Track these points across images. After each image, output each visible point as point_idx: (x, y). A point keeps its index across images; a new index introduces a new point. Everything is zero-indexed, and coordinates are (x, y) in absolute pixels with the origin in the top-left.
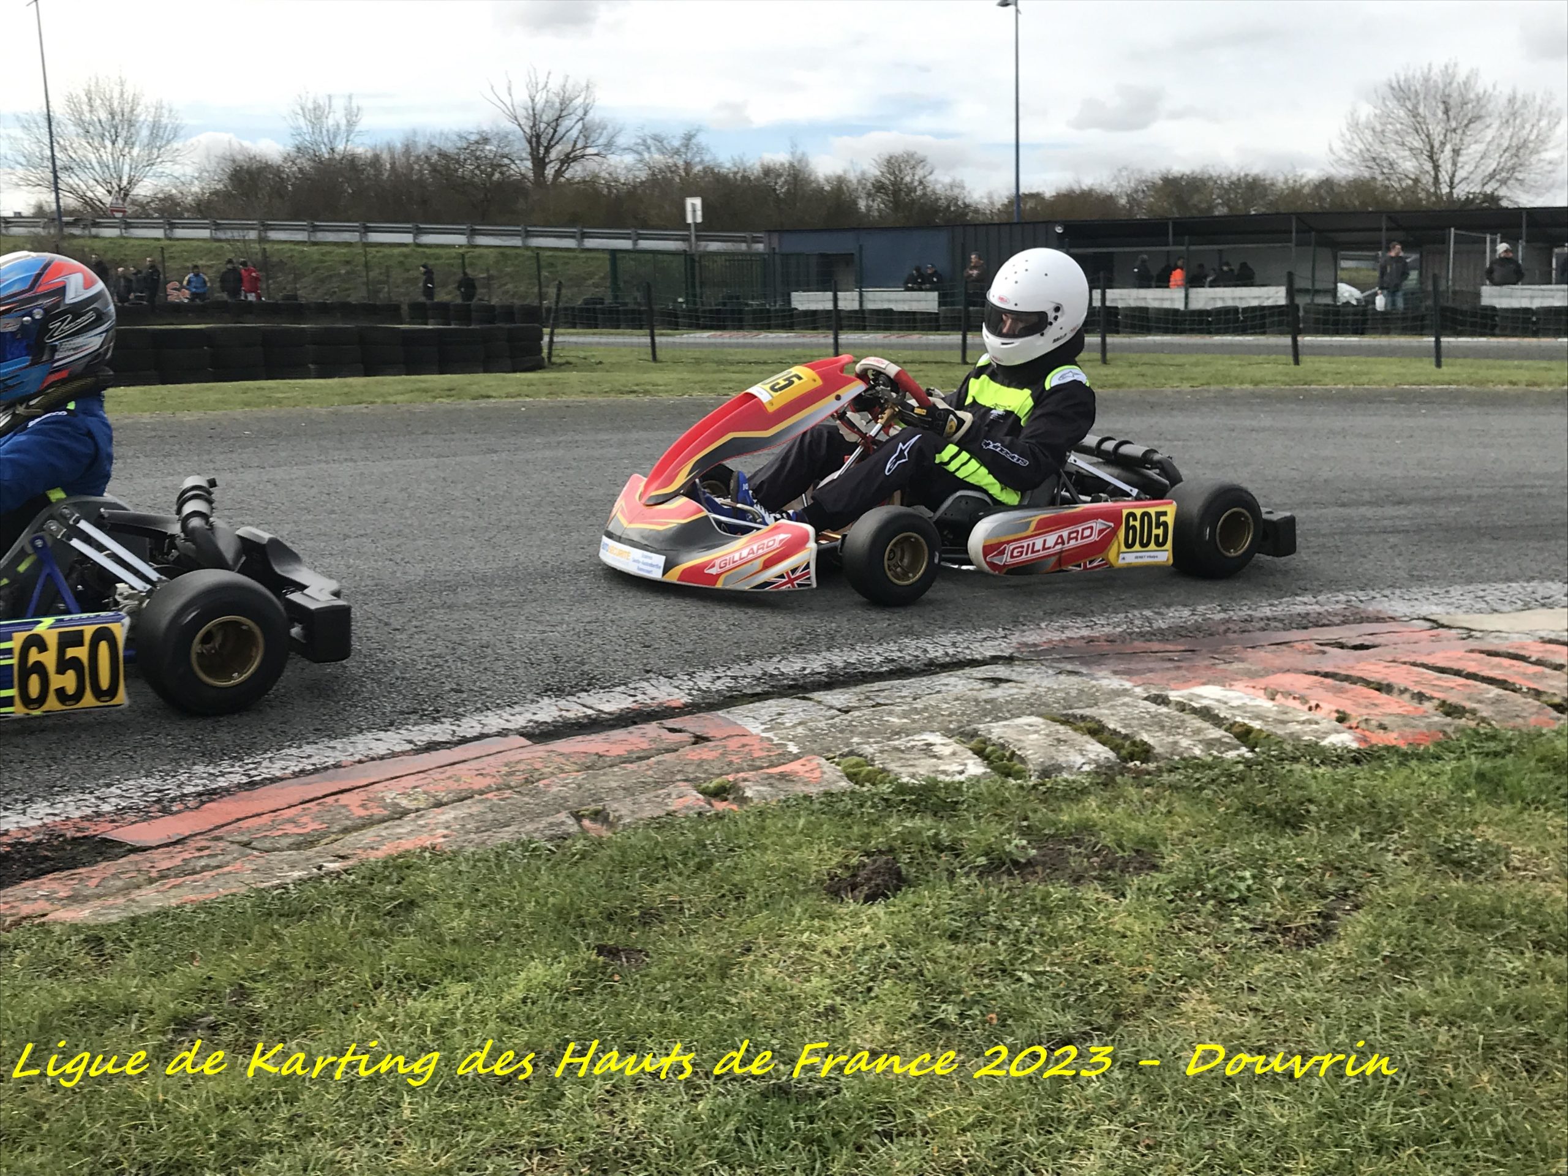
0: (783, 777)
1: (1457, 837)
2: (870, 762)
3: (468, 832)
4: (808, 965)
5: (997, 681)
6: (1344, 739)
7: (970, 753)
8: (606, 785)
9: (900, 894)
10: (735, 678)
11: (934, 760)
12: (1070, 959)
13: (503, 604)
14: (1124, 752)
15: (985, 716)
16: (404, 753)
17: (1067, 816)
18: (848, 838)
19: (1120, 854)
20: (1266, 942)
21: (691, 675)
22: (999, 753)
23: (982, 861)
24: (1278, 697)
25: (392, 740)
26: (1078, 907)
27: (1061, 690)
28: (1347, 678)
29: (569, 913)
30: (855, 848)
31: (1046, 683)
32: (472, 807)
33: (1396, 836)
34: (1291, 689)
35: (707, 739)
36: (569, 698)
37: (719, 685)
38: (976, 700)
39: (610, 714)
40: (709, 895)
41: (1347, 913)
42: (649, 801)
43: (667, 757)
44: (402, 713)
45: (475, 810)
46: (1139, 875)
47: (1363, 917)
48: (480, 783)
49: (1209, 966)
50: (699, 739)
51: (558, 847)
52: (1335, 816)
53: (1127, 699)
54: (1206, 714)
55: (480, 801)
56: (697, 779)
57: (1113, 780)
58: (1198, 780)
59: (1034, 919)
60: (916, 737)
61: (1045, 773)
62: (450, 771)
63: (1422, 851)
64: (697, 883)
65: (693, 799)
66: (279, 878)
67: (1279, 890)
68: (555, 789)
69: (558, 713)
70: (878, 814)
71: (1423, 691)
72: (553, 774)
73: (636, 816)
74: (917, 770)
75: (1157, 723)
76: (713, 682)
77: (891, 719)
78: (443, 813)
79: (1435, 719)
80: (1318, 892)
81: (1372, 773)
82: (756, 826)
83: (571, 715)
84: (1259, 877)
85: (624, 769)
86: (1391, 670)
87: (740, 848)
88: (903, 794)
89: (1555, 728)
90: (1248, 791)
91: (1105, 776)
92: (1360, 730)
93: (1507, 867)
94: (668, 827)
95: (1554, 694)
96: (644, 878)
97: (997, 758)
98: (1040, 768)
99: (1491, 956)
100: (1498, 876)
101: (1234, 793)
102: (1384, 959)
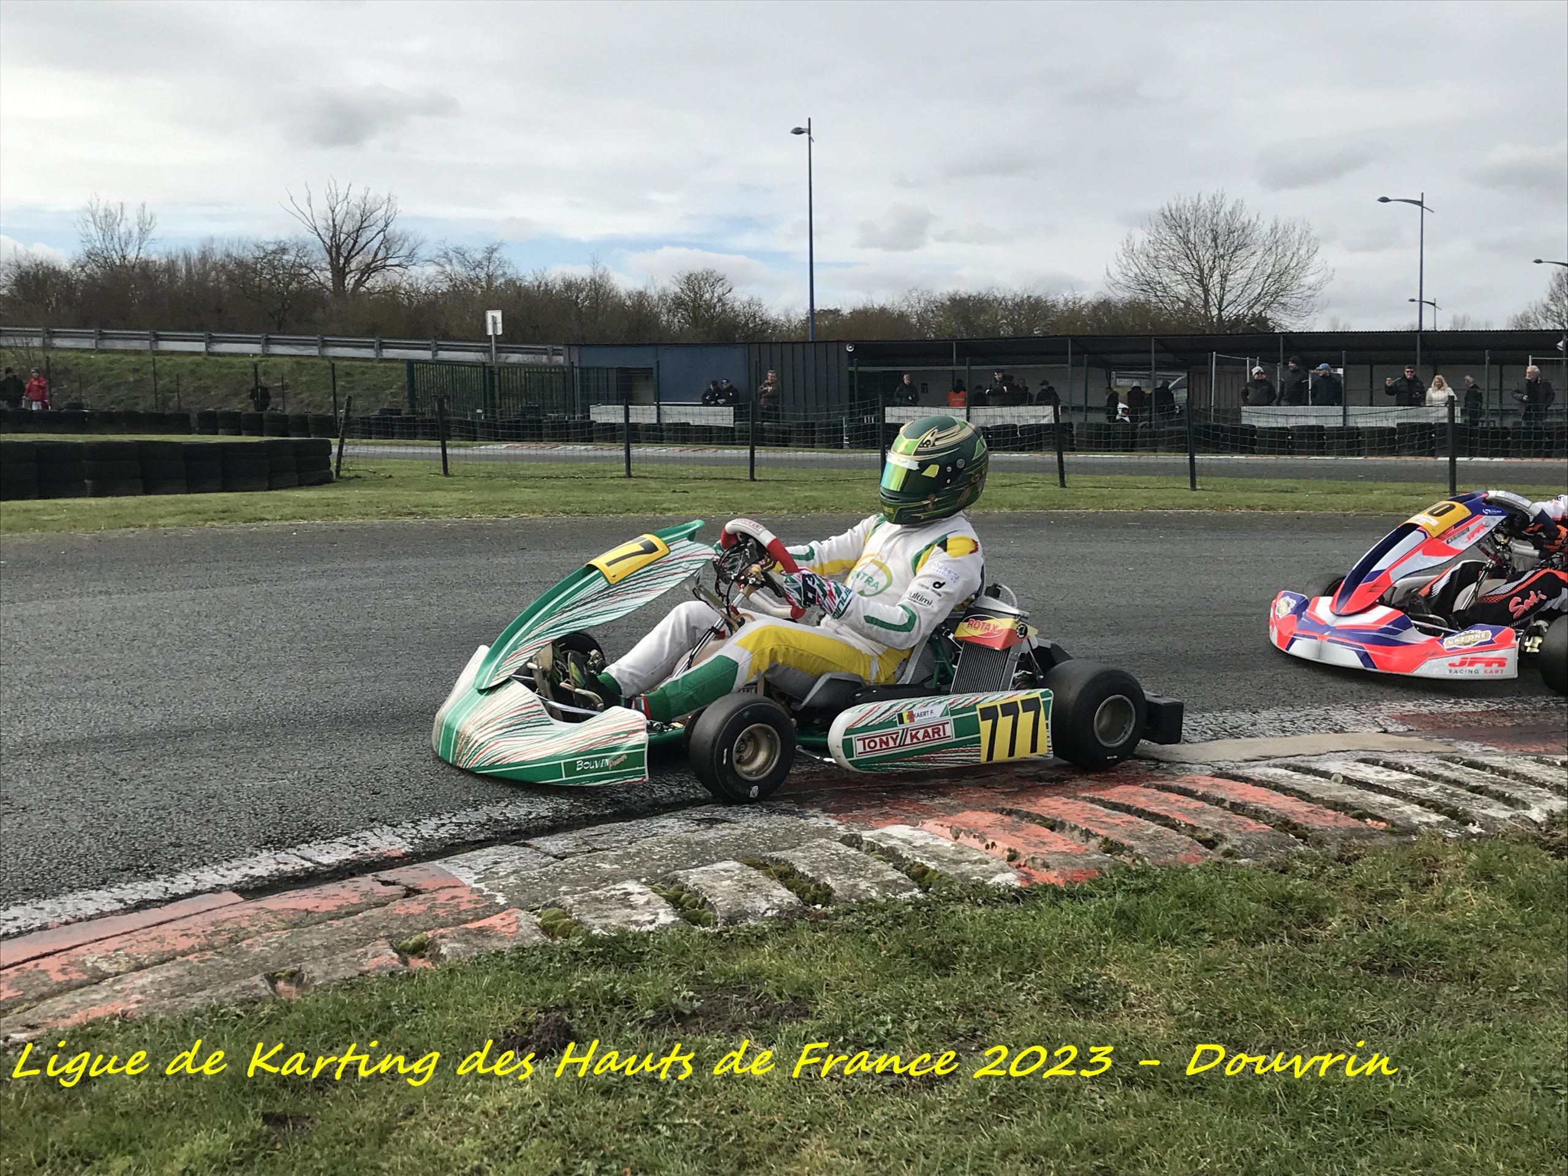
0: (481, 931)
1: (1086, 976)
2: (567, 914)
3: (162, 998)
4: (464, 1126)
5: (712, 822)
6: (1010, 878)
7: (663, 902)
8: (306, 943)
10: (459, 825)
11: (629, 910)
12: (709, 1110)
13: (236, 749)
14: (808, 895)
15: (693, 859)
16: (113, 913)
17: (742, 964)
18: (529, 995)
19: (780, 1001)
20: (891, 1086)
21: (415, 823)
22: (692, 900)
23: (650, 1014)
24: (961, 835)
25: (103, 899)
27: (769, 830)
28: (1029, 817)
30: (535, 1005)
31: (758, 823)
32: (171, 971)
33: (1033, 975)
34: (973, 827)
35: (418, 892)
36: (289, 850)
37: (442, 833)
38: (688, 843)
39: (328, 866)
41: (968, 1054)
42: (345, 961)
43: (375, 912)
44: (116, 870)
45: (173, 973)
46: (790, 1022)
48: (184, 944)
49: (833, 1112)
50: (411, 892)
51: (246, 1011)
52: (983, 957)
53: (823, 841)
54: (891, 855)
55: (181, 964)
56: (400, 935)
57: (791, 925)
58: (869, 922)
60: (617, 887)
61: (731, 920)
62: (155, 932)
63: (1051, 990)
65: (388, 957)
67: (913, 1035)
68: (257, 949)
69: (275, 867)
70: (564, 968)
71: (1090, 828)
72: (258, 933)
73: (329, 977)
74: (610, 920)
75: (844, 866)
76: (436, 830)
77: (603, 865)
78: (141, 977)
79: (1095, 856)
80: (949, 1034)
81: (1025, 912)
82: (443, 985)
83: (288, 868)
84: (898, 1022)
85: (331, 926)
86: (1070, 806)
87: (423, 1008)
88: (592, 947)
89: (1200, 863)
90: (910, 933)
91: (786, 920)
92: (1026, 869)
93: (1124, 1004)
94: (358, 988)
95: (1207, 830)
96: (325, 1042)
97: (690, 905)
98: (726, 915)
99: (1086, 1093)
100: (1115, 1014)
101: (897, 936)
102: (991, 1099)
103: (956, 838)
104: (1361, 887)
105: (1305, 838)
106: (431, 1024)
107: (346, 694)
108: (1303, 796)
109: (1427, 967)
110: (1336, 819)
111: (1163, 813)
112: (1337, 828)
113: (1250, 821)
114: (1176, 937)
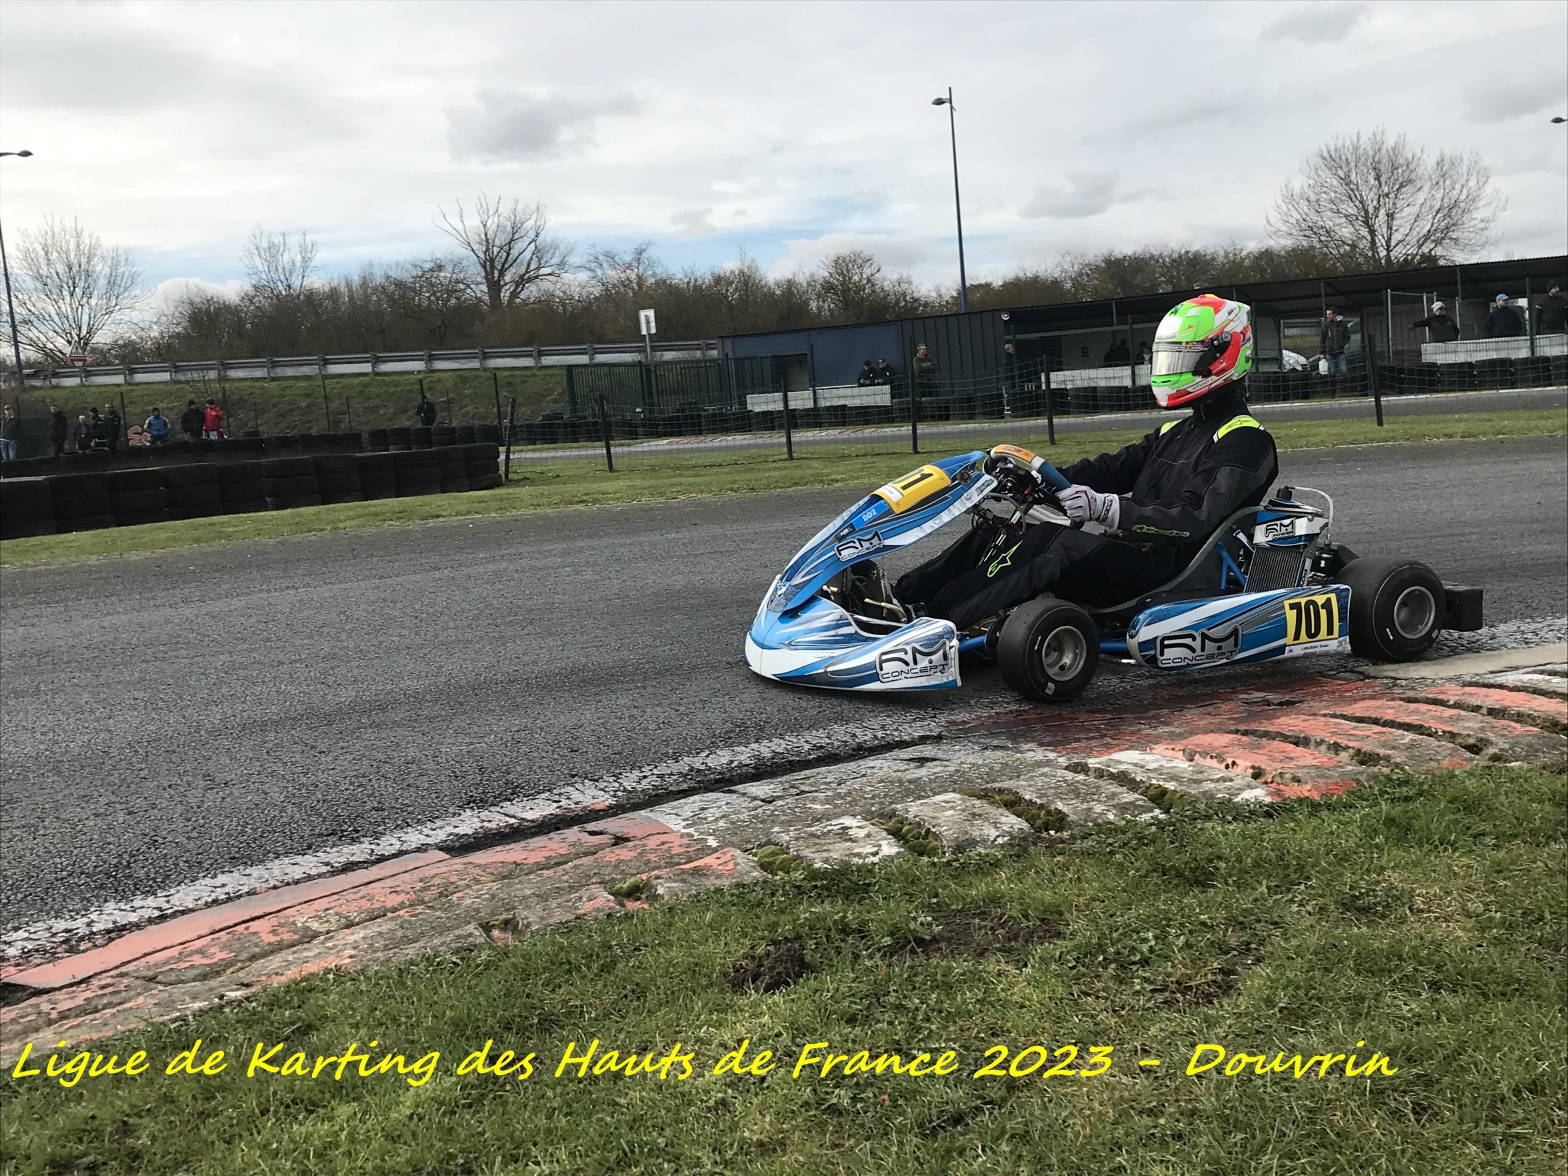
0: (696, 871)
1: (1362, 883)
2: (785, 850)
3: (375, 951)
4: (703, 1059)
5: (922, 761)
6: (1259, 794)
7: (884, 834)
8: (518, 893)
9: (801, 981)
10: (661, 776)
11: (849, 844)
12: (966, 1033)
13: (431, 720)
14: (1039, 822)
15: (908, 796)
16: (320, 876)
17: (979, 889)
18: (755, 929)
19: (1025, 924)
20: (1165, 1002)
21: (617, 777)
22: (915, 832)
23: (887, 941)
24: (1197, 757)
25: (309, 864)
26: (979, 980)
27: (985, 765)
28: (1266, 734)
29: (466, 1025)
30: (763, 939)
31: (971, 759)
32: (384, 926)
33: (1302, 887)
34: (1208, 748)
35: (627, 840)
36: (492, 809)
37: (645, 785)
38: (900, 781)
39: (533, 821)
40: (610, 997)
41: (1247, 967)
42: (559, 905)
43: (585, 860)
44: (320, 835)
45: (384, 928)
46: (1042, 944)
47: (1264, 971)
48: (393, 901)
49: (1105, 1031)
50: (619, 840)
51: (462, 959)
52: (1244, 871)
53: (1046, 770)
54: (1124, 779)
55: (392, 919)
56: (613, 880)
57: (1026, 851)
58: (1111, 844)
59: (934, 996)
60: (833, 822)
61: (959, 848)
62: (364, 891)
63: (1327, 900)
64: (600, 985)
65: (604, 899)
66: (179, 1010)
67: (1180, 950)
68: (469, 901)
69: (480, 825)
70: (788, 902)
71: (1339, 741)
72: (468, 886)
73: (545, 922)
74: (831, 854)
75: (1075, 791)
77: (814, 806)
78: (353, 934)
79: (1350, 768)
80: (1220, 949)
81: (1282, 826)
82: (664, 924)
83: (493, 825)
84: (1161, 938)
85: (541, 875)
86: (1310, 723)
87: (646, 946)
88: (815, 880)
89: (1468, 767)
90: (1158, 852)
91: (1018, 847)
92: (1274, 785)
93: (1411, 910)
94: (576, 930)
95: (1469, 735)
96: (546, 984)
97: (913, 837)
98: (954, 844)
99: (1388, 1000)
100: (1403, 920)
101: (1145, 856)
102: (1280, 1011)
106: (656, 961)
107: (535, 662)
111: (1416, 723)
113: (1513, 725)
114: (1455, 842)
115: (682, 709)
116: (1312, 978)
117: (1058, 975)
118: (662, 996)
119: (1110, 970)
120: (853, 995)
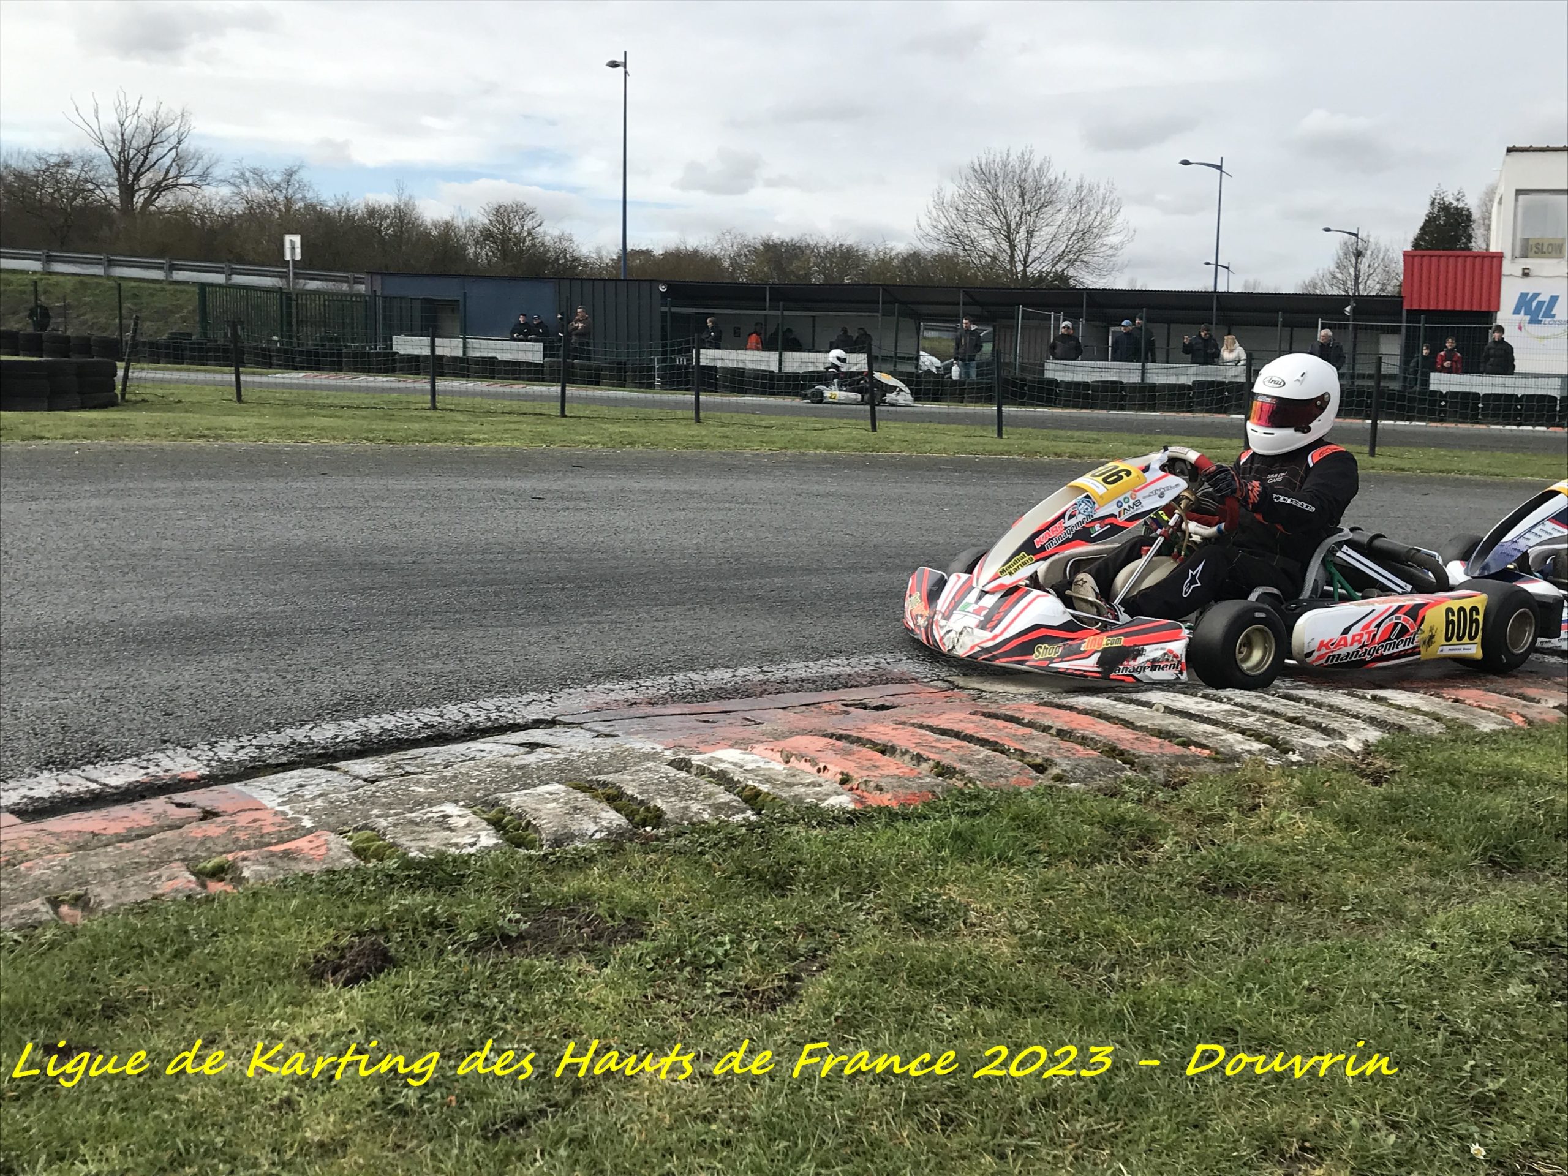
0: (287, 855)
1: (925, 895)
2: (381, 836)
5: (533, 746)
6: (844, 801)
7: (485, 824)
8: (95, 867)
9: (382, 975)
10: (260, 748)
11: (447, 833)
12: (540, 1034)
14: (637, 818)
15: (514, 783)
17: (572, 885)
18: (341, 919)
19: (611, 923)
20: (732, 1007)
21: (212, 745)
22: (515, 823)
23: (473, 936)
24: (793, 759)
26: (559, 980)
27: (595, 755)
28: (858, 741)
29: (21, 1010)
30: (348, 929)
31: (581, 747)
33: (871, 895)
34: (803, 751)
35: (217, 814)
36: (73, 771)
37: (242, 755)
38: (508, 767)
39: (116, 788)
40: (181, 985)
41: (811, 974)
42: (136, 883)
43: (169, 834)
46: (624, 944)
47: (826, 978)
50: (208, 815)
51: (25, 937)
52: (820, 877)
53: (651, 764)
54: (722, 778)
56: (197, 858)
57: (621, 847)
58: (702, 844)
59: (513, 995)
60: (435, 809)
61: (557, 842)
63: (891, 910)
64: (172, 971)
65: (185, 880)
67: (753, 955)
68: (38, 872)
69: (57, 788)
70: (378, 891)
71: (922, 752)
72: (39, 855)
73: (118, 901)
74: (428, 843)
75: (674, 788)
76: (235, 752)
77: (417, 789)
79: (928, 780)
80: (789, 954)
81: (860, 834)
82: (246, 909)
83: (72, 790)
84: (736, 942)
85: (120, 848)
86: (898, 732)
87: (224, 932)
88: (409, 869)
89: (1032, 787)
90: (744, 854)
91: (615, 843)
92: (858, 792)
93: (965, 923)
94: (152, 912)
95: (1037, 755)
96: (115, 967)
97: (513, 828)
98: (552, 837)
99: (933, 1012)
100: (956, 933)
101: (732, 857)
102: (836, 1019)
103: (787, 762)
104: (1189, 811)
105: (1132, 764)
106: (234, 949)
107: (134, 614)
108: (1127, 724)
109: (1260, 888)
110: (1161, 746)
111: (992, 739)
112: (1163, 755)
113: (1078, 747)
114: (1012, 858)
115: (289, 676)
116: (868, 989)
117: (636, 977)
118: (236, 986)
119: (685, 973)
120: (433, 992)
